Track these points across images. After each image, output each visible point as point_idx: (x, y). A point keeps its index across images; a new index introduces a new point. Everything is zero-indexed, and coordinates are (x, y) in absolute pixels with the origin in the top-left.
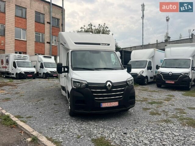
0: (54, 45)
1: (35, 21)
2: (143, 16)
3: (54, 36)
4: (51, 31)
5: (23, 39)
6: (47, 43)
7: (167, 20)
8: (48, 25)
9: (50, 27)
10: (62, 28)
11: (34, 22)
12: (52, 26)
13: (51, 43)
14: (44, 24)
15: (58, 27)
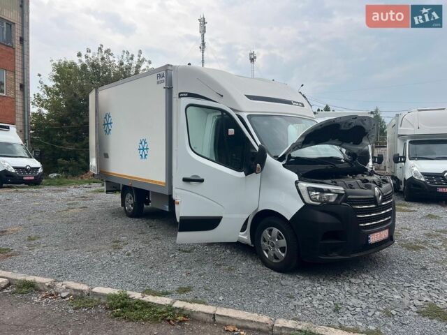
2: (203, 44)
7: (252, 60)
10: (22, 50)
15: (9, 44)
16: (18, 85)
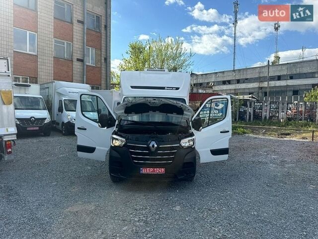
0: (90, 64)
1: (54, 18)
3: (90, 48)
5: (30, 51)
9: (84, 29)
10: (106, 34)
12: (87, 28)
13: (85, 60)
14: (72, 23)
15: (98, 31)
16: (103, 59)
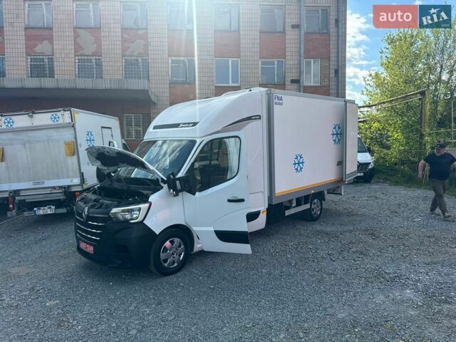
0: (312, 84)
1: (260, 32)
3: (312, 60)
4: (302, 47)
5: (232, 83)
6: (293, 81)
8: (296, 32)
9: (300, 35)
10: (338, 32)
11: (258, 32)
12: (305, 33)
13: (302, 81)
14: (284, 32)
15: (325, 31)
16: (332, 72)
